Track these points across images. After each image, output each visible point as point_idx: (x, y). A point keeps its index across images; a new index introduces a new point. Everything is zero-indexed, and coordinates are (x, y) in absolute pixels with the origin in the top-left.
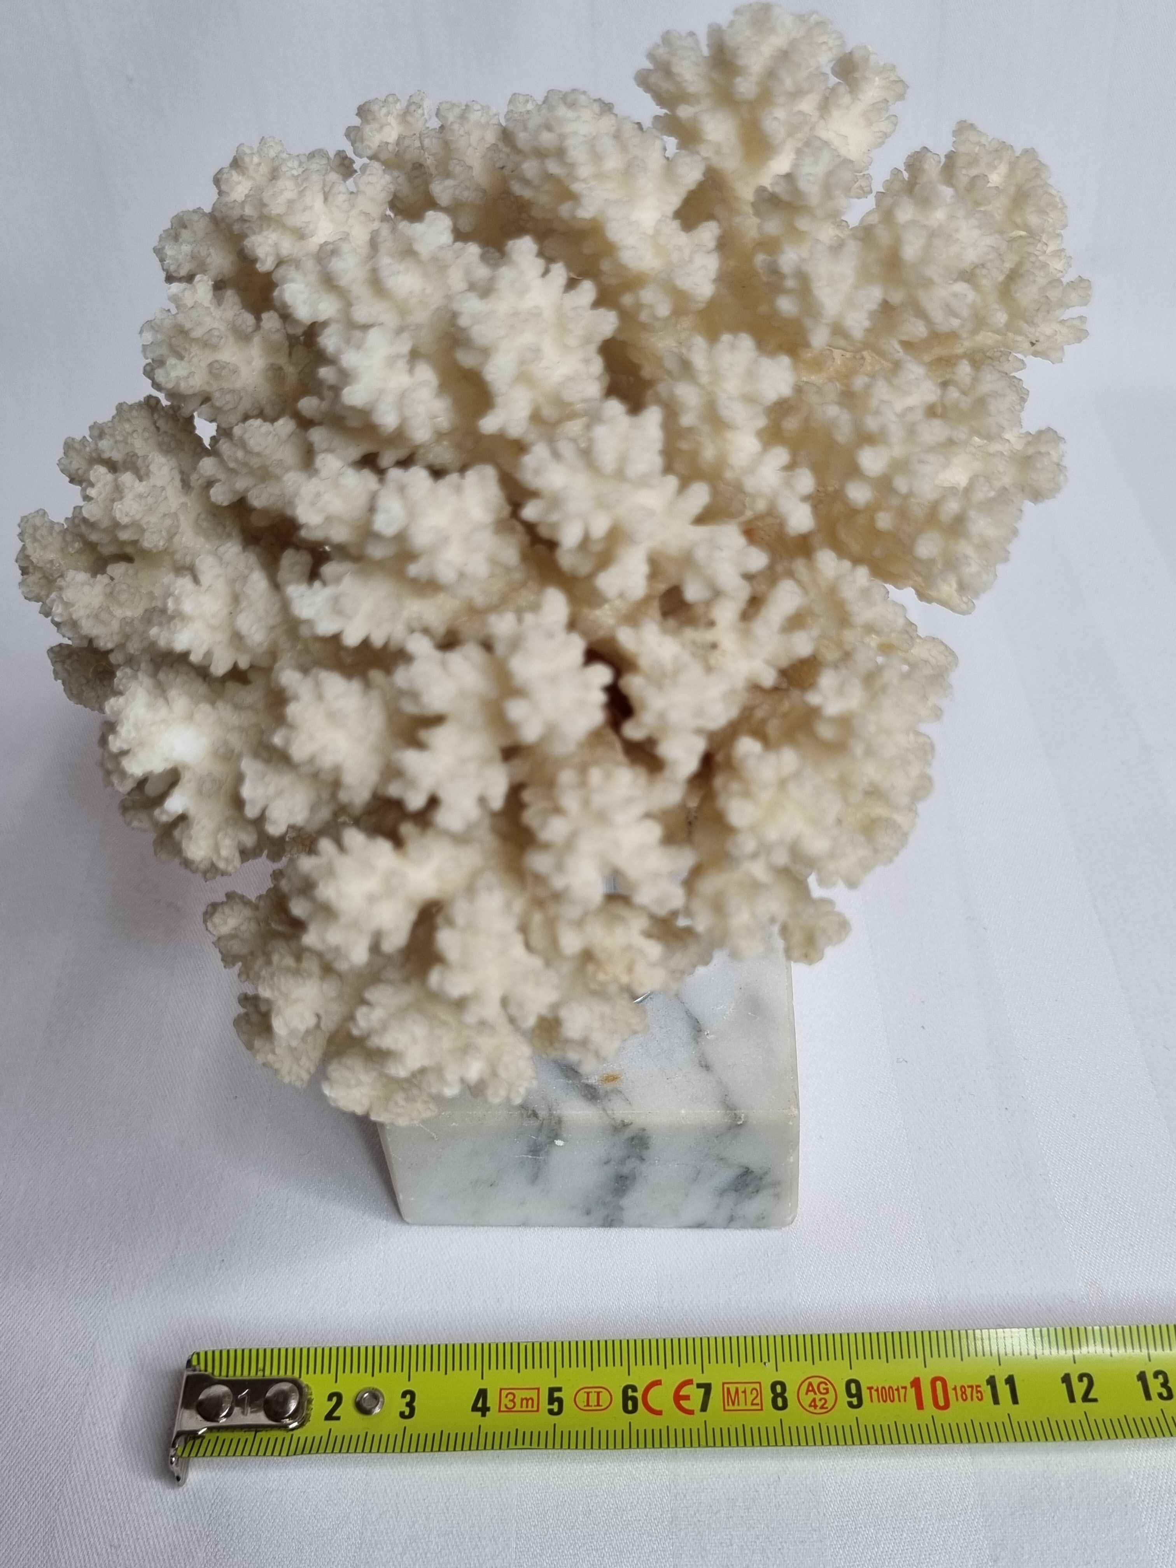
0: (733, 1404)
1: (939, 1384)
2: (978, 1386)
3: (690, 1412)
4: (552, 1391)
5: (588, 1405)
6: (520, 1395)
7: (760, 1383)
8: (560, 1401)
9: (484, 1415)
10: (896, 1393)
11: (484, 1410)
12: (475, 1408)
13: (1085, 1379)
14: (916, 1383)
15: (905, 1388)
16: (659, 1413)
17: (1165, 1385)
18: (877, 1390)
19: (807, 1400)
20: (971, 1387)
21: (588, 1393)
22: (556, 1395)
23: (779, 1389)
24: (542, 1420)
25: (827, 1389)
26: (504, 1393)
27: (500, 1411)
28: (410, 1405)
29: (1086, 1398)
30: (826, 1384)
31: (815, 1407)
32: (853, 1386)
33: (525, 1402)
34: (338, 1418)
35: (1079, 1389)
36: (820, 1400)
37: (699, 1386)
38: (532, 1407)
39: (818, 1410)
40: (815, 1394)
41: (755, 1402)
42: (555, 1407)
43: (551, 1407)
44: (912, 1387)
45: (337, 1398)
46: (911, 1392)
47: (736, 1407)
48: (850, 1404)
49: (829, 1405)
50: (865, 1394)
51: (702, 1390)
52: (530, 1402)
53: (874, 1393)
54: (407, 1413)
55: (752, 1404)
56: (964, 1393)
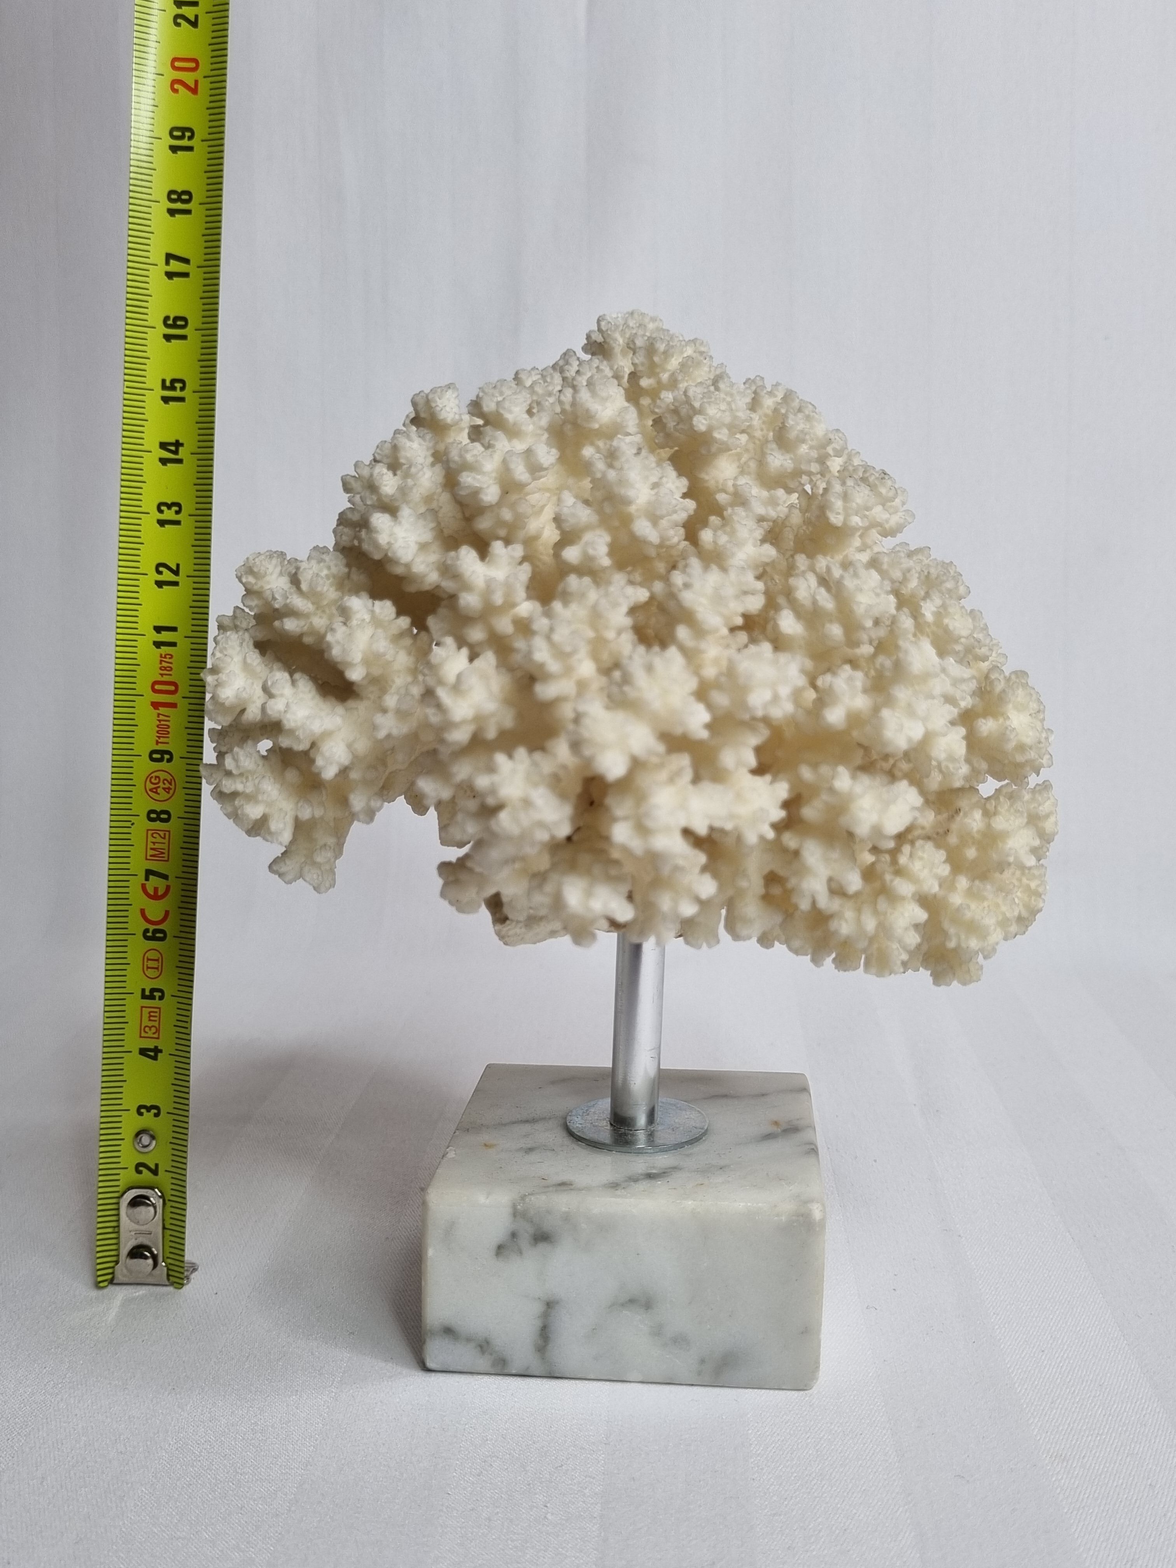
0: (163, 853)
1: (157, 687)
2: (161, 656)
3: (168, 888)
4: (144, 996)
5: (157, 968)
6: (146, 1022)
7: (148, 830)
8: (153, 990)
9: (161, 1051)
10: (162, 723)
11: (157, 1051)
12: (155, 1058)
13: (161, 569)
14: (155, 705)
15: (159, 715)
16: (167, 913)
17: (169, 506)
18: (159, 737)
19: (163, 795)
20: (161, 661)
21: (148, 968)
22: (147, 993)
23: (153, 816)
24: (168, 1006)
25: (156, 777)
26: (143, 1034)
27: (158, 1038)
28: (149, 1109)
29: (176, 572)
30: (152, 777)
31: (169, 789)
32: (155, 756)
33: (152, 1018)
34: (157, 1165)
35: (167, 576)
36: (164, 784)
37: (147, 879)
38: (156, 1012)
39: (172, 787)
40: (159, 787)
41: (163, 836)
42: (157, 994)
43: (157, 998)
44: (158, 709)
45: (139, 1167)
46: (162, 710)
47: (166, 851)
48: (169, 761)
49: (169, 778)
50: (160, 747)
51: (151, 877)
52: (152, 1014)
53: (162, 740)
54: (155, 1111)
55: (164, 838)
56: (165, 669)
